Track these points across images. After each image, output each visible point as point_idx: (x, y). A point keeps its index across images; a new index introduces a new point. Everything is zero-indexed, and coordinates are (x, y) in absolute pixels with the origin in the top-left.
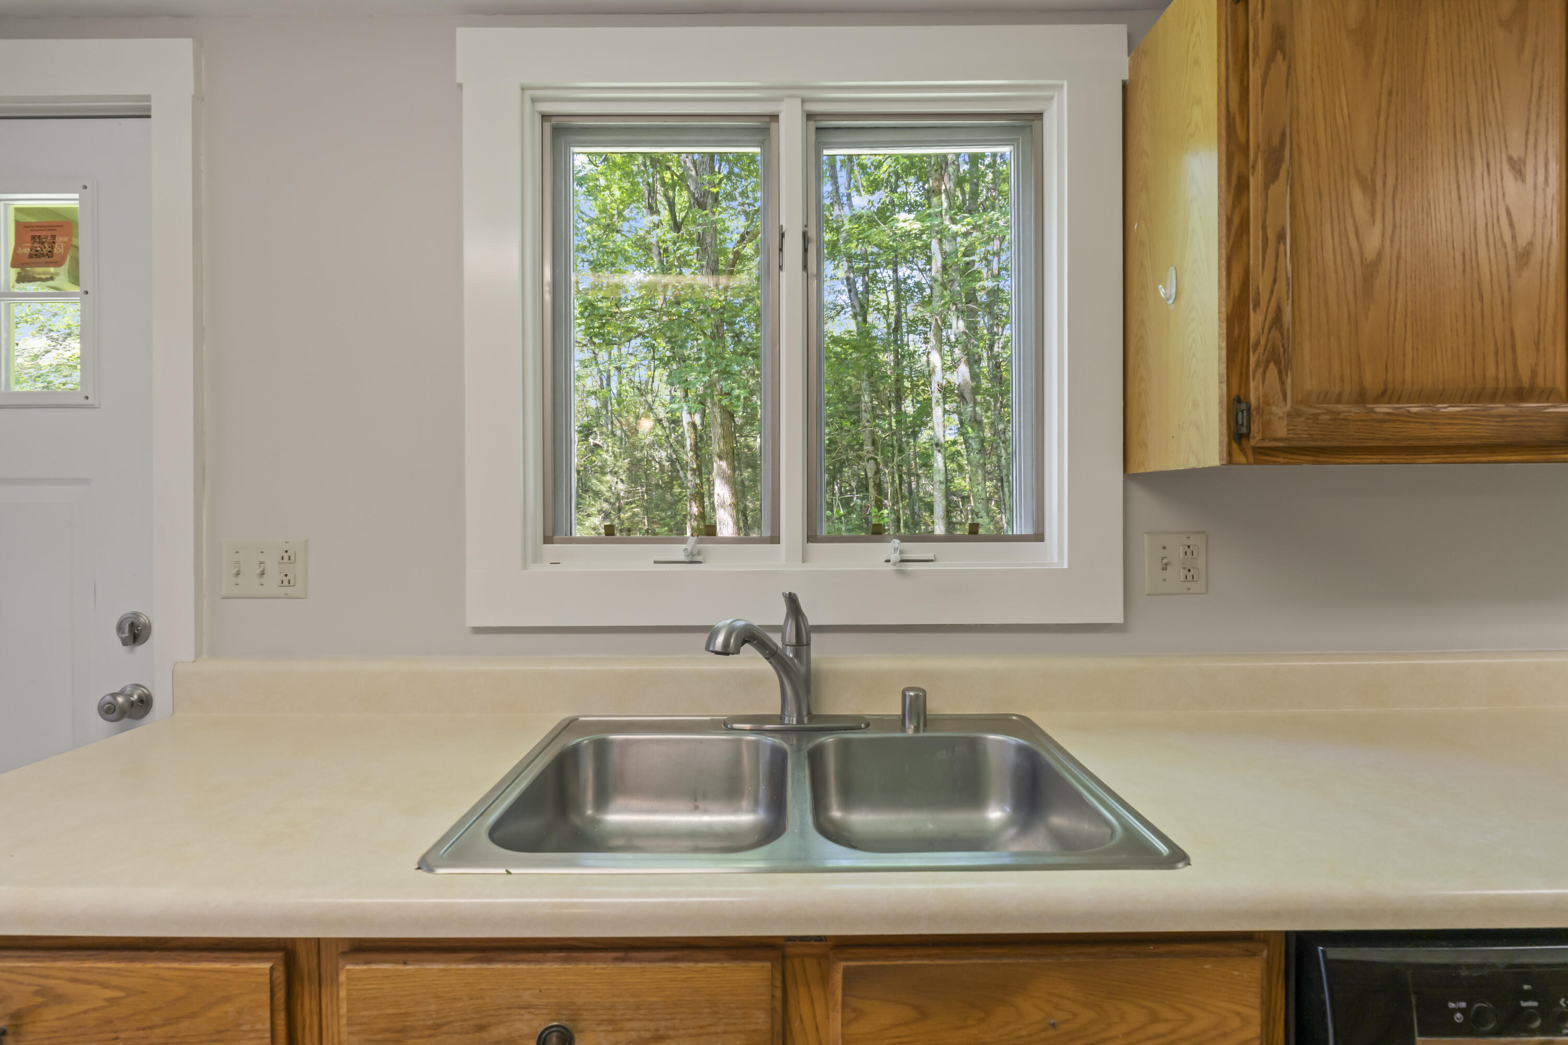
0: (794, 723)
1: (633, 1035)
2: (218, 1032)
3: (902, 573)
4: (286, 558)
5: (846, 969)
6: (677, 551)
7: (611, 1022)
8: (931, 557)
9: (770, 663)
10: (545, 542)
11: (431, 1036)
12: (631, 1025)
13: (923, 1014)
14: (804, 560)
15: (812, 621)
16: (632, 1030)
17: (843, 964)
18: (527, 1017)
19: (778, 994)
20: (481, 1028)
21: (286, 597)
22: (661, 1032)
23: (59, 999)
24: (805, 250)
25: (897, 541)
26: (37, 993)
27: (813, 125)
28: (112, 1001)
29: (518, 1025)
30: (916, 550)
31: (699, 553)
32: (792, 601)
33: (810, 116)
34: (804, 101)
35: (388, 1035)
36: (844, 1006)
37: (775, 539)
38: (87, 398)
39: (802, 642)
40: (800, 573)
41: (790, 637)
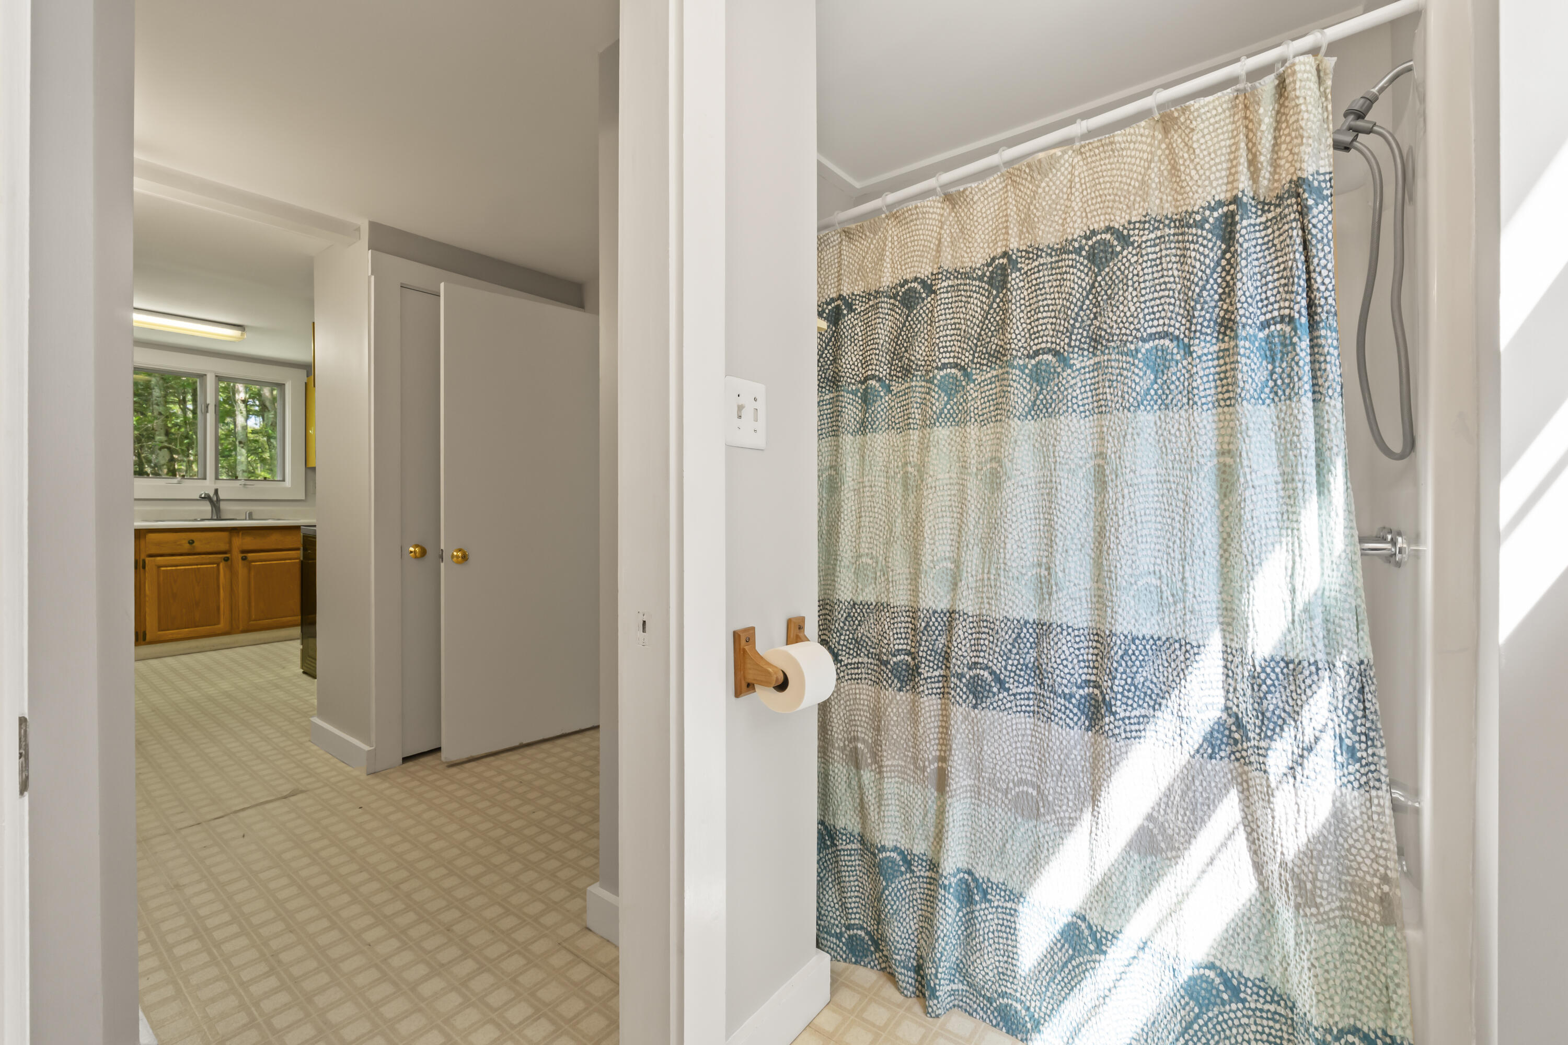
0: (217, 518)
3: (245, 487)
6: (175, 481)
7: (200, 541)
8: (253, 484)
9: (211, 503)
11: (165, 544)
13: (255, 539)
14: (215, 484)
15: (221, 499)
16: (204, 542)
17: (241, 532)
18: (184, 541)
19: (230, 537)
20: (176, 542)
22: (209, 542)
24: (215, 408)
25: (243, 480)
27: (216, 378)
29: (182, 542)
30: (248, 483)
31: (181, 482)
32: (215, 491)
33: (215, 376)
34: (214, 373)
35: (157, 544)
36: (242, 538)
37: (205, 478)
39: (218, 500)
40: (216, 486)
41: (215, 499)
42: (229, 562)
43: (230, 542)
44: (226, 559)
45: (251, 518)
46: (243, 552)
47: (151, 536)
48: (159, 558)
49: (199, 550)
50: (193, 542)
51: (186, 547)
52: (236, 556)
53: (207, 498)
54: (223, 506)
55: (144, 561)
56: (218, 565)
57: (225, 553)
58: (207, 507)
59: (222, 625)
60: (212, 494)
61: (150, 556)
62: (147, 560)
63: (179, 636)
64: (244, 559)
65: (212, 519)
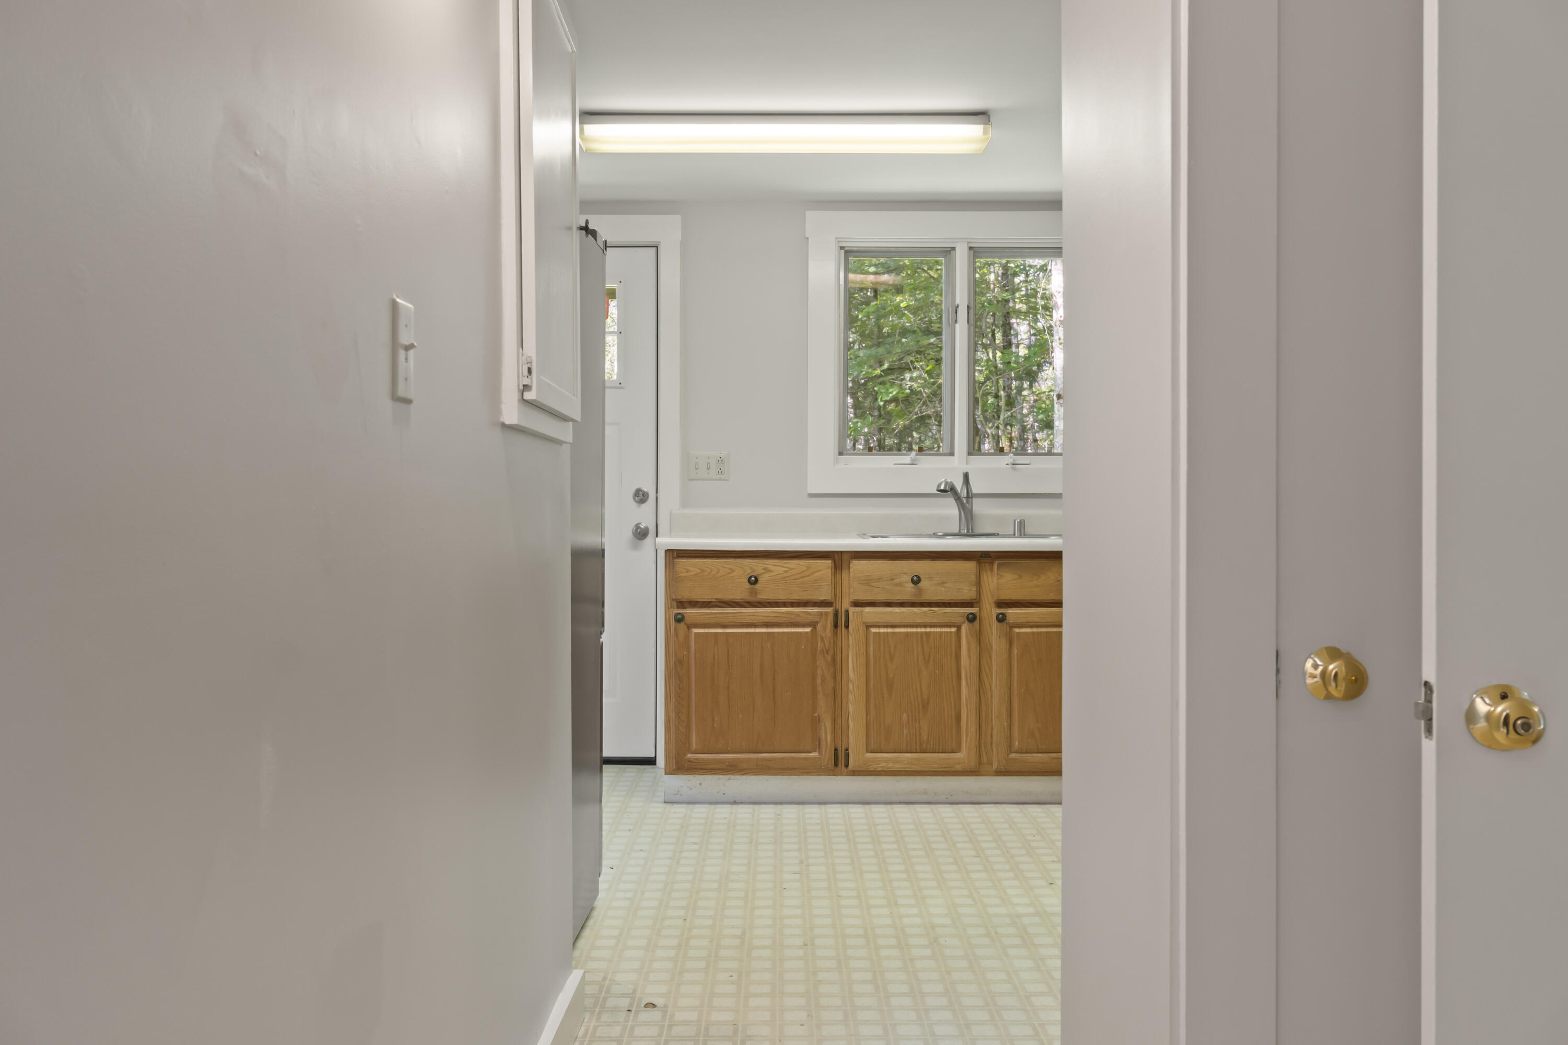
0: (966, 532)
1: (936, 582)
2: (816, 580)
3: (1014, 469)
4: (720, 461)
5: (998, 563)
6: (907, 459)
7: (930, 578)
8: (1029, 463)
9: (957, 503)
10: (839, 455)
11: (878, 582)
12: (936, 579)
13: (1020, 577)
14: (967, 464)
15: (974, 492)
16: (936, 580)
17: (997, 562)
18: (905, 576)
19: (978, 571)
20: (892, 580)
21: (720, 479)
22: (944, 581)
23: (770, 571)
24: (968, 313)
25: (1012, 454)
26: (764, 569)
27: (972, 252)
28: (786, 572)
29: (903, 579)
30: (1021, 459)
31: (915, 460)
32: (966, 477)
33: (970, 248)
34: (968, 243)
35: (865, 582)
36: (997, 574)
37: (952, 454)
38: (620, 384)
39: (970, 496)
40: (966, 468)
41: (964, 494)
42: (977, 623)
43: (979, 584)
44: (972, 619)
45: (1022, 534)
46: (1001, 604)
47: (857, 565)
48: (868, 610)
49: (926, 597)
50: (919, 580)
51: (907, 591)
52: (989, 611)
53: (949, 490)
54: (978, 507)
55: (847, 612)
56: (959, 628)
57: (969, 604)
58: (950, 509)
59: (963, 756)
60: (959, 485)
61: (857, 604)
62: (852, 610)
63: (897, 767)
64: (1001, 619)
65: (959, 535)
